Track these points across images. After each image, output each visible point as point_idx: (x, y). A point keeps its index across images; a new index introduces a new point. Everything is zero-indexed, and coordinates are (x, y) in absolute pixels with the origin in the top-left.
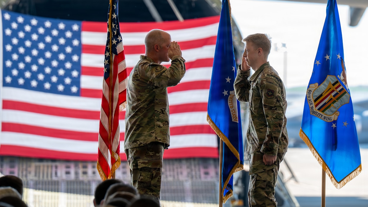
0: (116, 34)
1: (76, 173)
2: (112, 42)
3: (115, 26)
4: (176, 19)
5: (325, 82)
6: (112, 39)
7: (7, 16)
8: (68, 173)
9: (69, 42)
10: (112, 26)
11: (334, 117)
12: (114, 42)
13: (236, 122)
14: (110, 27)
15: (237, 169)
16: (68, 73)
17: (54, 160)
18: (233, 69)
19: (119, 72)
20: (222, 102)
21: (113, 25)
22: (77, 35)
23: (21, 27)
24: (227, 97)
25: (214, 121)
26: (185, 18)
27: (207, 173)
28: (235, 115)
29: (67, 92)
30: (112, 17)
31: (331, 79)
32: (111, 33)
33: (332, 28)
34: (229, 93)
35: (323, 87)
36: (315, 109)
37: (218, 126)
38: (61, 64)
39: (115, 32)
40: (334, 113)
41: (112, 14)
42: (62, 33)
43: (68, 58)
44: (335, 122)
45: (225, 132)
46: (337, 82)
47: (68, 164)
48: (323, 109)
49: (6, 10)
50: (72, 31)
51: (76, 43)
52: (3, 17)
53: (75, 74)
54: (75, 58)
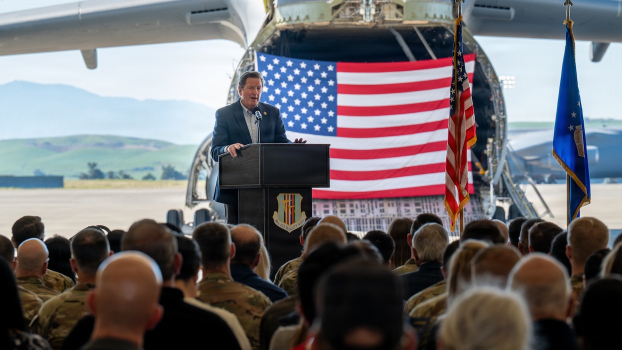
0: (461, 71)
1: (335, 211)
2: (458, 79)
3: (460, 63)
4: (430, 58)
6: (458, 76)
7: (263, 58)
8: (326, 212)
10: (457, 63)
12: (460, 79)
13: (582, 156)
14: (455, 64)
15: (585, 203)
18: (578, 103)
19: (466, 109)
20: (569, 137)
21: (459, 63)
23: (277, 68)
24: (573, 132)
25: (561, 156)
26: (438, 57)
28: (581, 149)
29: (323, 132)
30: (457, 54)
32: (456, 70)
34: (574, 128)
37: (564, 161)
39: (461, 69)
41: (457, 51)
42: (317, 74)
43: (324, 98)
45: (571, 167)
47: (326, 203)
49: (261, 52)
50: (327, 71)
51: (331, 83)
52: (259, 60)
53: (331, 114)
54: (331, 98)
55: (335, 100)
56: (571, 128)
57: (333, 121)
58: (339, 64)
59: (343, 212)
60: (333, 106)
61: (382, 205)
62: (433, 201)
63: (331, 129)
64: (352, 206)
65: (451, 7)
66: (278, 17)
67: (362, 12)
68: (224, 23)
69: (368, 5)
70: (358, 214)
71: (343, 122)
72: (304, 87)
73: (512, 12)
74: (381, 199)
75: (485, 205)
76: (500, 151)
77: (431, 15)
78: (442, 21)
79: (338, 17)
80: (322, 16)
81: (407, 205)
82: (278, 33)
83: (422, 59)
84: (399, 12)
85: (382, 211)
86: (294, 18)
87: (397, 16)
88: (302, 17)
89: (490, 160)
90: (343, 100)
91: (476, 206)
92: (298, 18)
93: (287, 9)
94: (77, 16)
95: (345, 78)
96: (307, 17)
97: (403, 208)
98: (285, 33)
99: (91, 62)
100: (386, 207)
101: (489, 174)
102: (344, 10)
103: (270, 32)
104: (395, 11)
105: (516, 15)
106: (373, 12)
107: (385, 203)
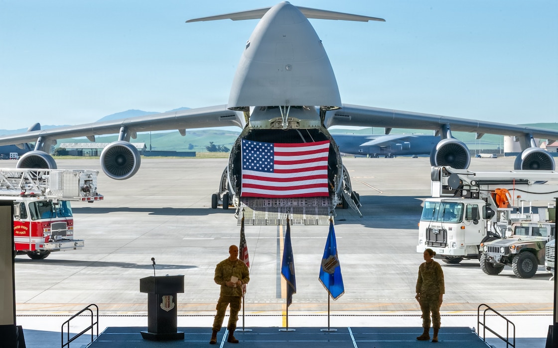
1: (272, 204)
4: (313, 142)
5: (329, 258)
7: (244, 141)
8: (269, 204)
9: (269, 151)
11: (333, 272)
16: (269, 163)
17: (264, 198)
22: (272, 148)
23: (250, 146)
26: (316, 141)
27: (324, 203)
29: (268, 171)
31: (331, 257)
33: (332, 236)
35: (328, 260)
36: (325, 269)
38: (266, 160)
40: (333, 270)
42: (266, 148)
43: (269, 157)
44: (333, 274)
46: (334, 258)
47: (269, 200)
48: (328, 269)
49: (244, 139)
50: (270, 147)
51: (272, 151)
52: (243, 142)
53: (271, 164)
54: (272, 157)
55: (273, 158)
56: (288, 263)
57: (272, 167)
58: (275, 144)
59: (276, 204)
60: (272, 160)
61: (291, 201)
62: (312, 199)
63: (271, 170)
64: (279, 201)
65: (320, 122)
66: (250, 125)
67: (283, 125)
68: (234, 121)
69: (285, 122)
70: (282, 205)
71: (277, 167)
72: (261, 153)
73: (350, 117)
74: (291, 198)
75: (333, 201)
76: (339, 180)
77: (311, 126)
78: (316, 128)
79: (273, 127)
80: (267, 126)
81: (302, 201)
82: (251, 131)
83: (309, 142)
84: (298, 125)
85: (292, 204)
86: (256, 126)
87: (297, 126)
88: (259, 126)
89: (335, 183)
90: (277, 158)
91: (329, 202)
92: (257, 127)
93: (253, 122)
94: (175, 117)
95: (277, 149)
96: (261, 126)
97: (300, 202)
98: (254, 130)
99: (183, 133)
100: (293, 202)
101: (335, 189)
102: (276, 124)
103: (247, 131)
104: (296, 124)
105: (352, 119)
106: (287, 125)
107: (293, 200)
